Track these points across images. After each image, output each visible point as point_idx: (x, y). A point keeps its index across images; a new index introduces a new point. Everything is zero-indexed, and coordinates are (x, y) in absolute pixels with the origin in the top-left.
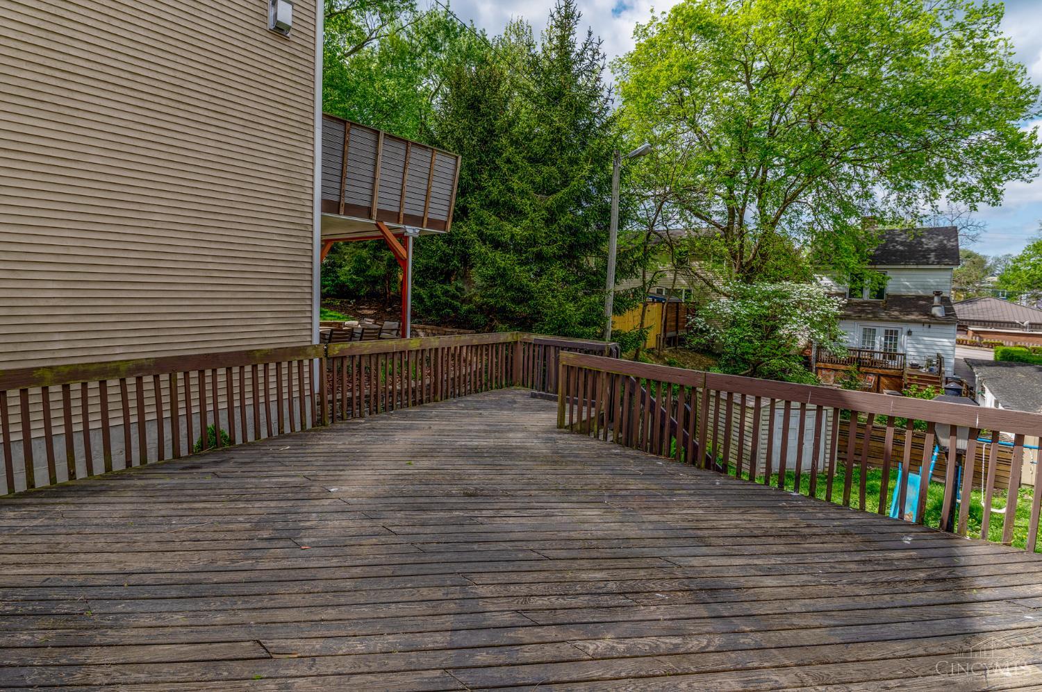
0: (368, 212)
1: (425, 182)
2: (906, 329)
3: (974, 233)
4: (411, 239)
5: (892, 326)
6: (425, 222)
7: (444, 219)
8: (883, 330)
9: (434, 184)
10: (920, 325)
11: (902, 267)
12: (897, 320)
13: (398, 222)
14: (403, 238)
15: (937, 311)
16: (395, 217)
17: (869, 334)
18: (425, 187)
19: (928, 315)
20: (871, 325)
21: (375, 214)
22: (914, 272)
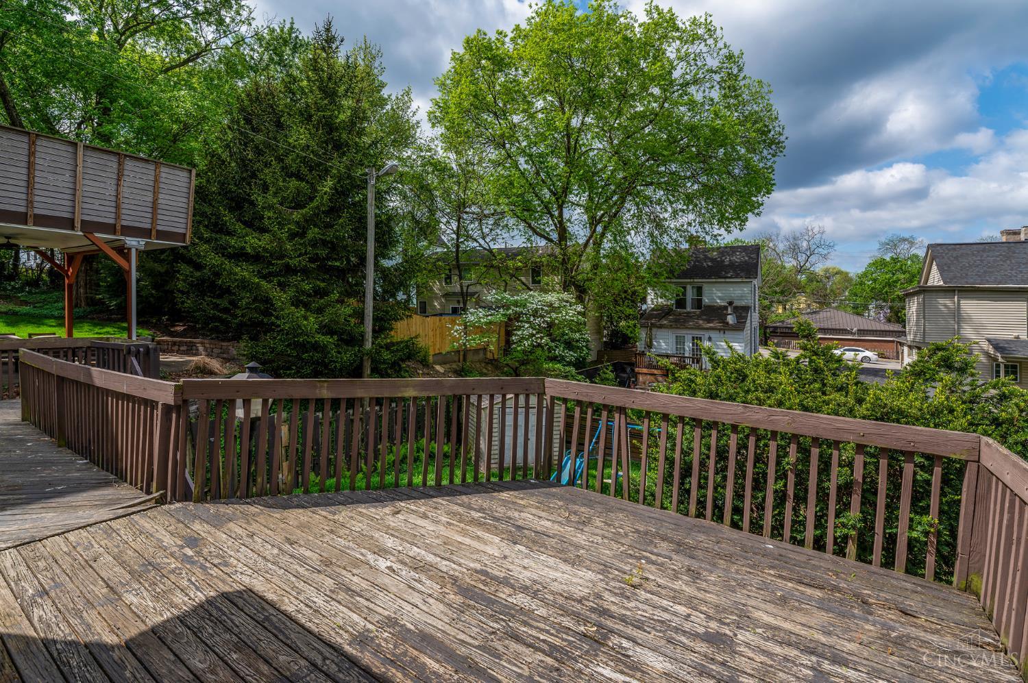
0: (70, 224)
1: (150, 194)
2: (707, 336)
3: (826, 252)
4: (134, 251)
5: (697, 333)
6: (154, 233)
7: (182, 231)
8: (690, 337)
9: (161, 196)
10: (718, 332)
11: (714, 280)
12: (699, 328)
13: (114, 233)
14: (123, 251)
15: (731, 319)
16: (111, 228)
17: (680, 341)
18: (150, 199)
19: (724, 322)
20: (681, 332)
21: (78, 225)
22: (723, 285)
